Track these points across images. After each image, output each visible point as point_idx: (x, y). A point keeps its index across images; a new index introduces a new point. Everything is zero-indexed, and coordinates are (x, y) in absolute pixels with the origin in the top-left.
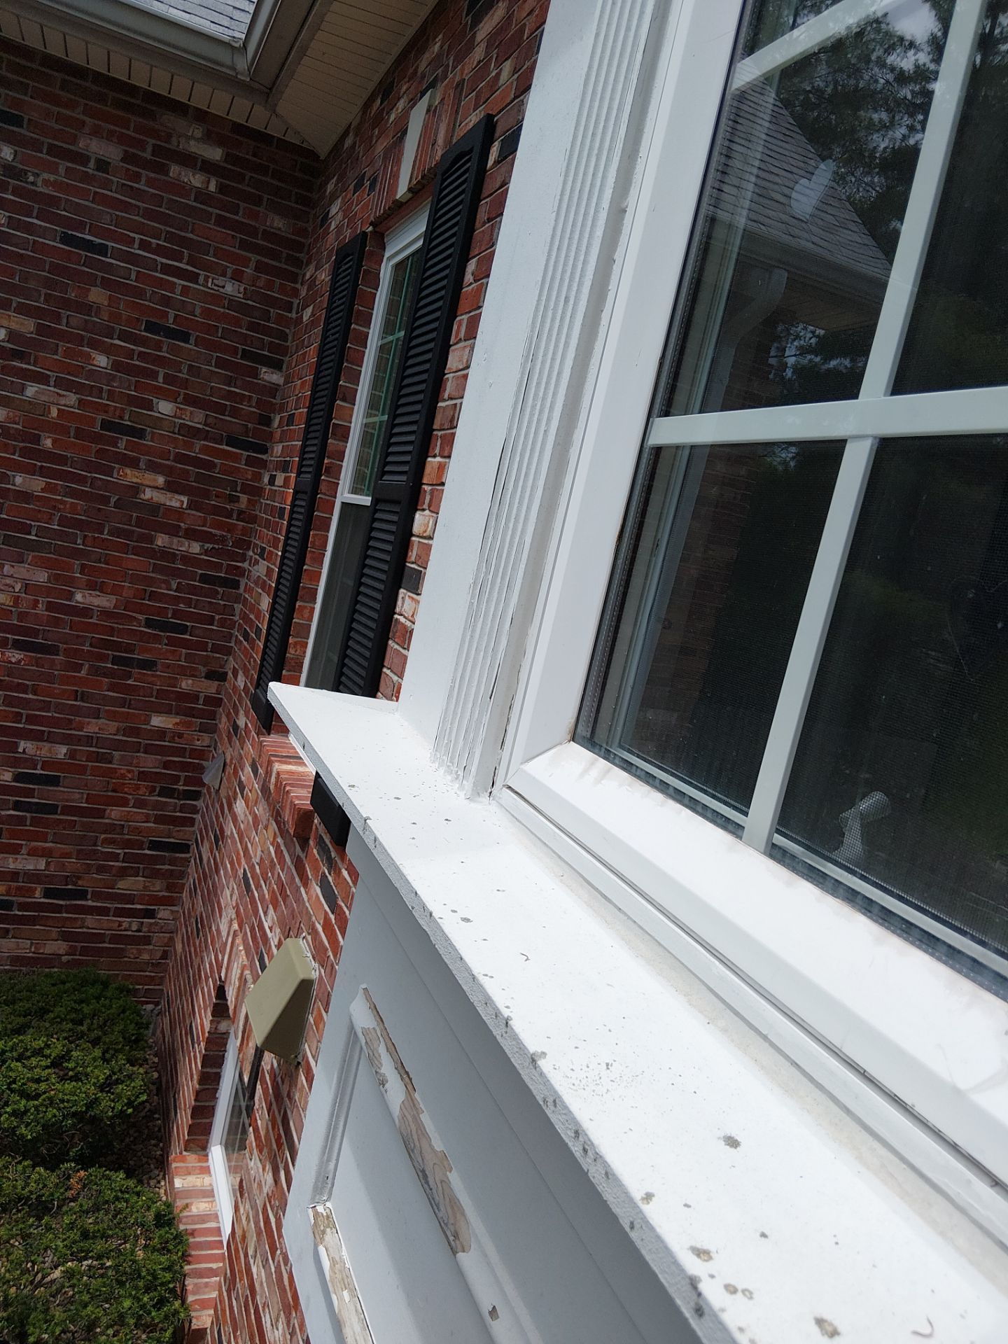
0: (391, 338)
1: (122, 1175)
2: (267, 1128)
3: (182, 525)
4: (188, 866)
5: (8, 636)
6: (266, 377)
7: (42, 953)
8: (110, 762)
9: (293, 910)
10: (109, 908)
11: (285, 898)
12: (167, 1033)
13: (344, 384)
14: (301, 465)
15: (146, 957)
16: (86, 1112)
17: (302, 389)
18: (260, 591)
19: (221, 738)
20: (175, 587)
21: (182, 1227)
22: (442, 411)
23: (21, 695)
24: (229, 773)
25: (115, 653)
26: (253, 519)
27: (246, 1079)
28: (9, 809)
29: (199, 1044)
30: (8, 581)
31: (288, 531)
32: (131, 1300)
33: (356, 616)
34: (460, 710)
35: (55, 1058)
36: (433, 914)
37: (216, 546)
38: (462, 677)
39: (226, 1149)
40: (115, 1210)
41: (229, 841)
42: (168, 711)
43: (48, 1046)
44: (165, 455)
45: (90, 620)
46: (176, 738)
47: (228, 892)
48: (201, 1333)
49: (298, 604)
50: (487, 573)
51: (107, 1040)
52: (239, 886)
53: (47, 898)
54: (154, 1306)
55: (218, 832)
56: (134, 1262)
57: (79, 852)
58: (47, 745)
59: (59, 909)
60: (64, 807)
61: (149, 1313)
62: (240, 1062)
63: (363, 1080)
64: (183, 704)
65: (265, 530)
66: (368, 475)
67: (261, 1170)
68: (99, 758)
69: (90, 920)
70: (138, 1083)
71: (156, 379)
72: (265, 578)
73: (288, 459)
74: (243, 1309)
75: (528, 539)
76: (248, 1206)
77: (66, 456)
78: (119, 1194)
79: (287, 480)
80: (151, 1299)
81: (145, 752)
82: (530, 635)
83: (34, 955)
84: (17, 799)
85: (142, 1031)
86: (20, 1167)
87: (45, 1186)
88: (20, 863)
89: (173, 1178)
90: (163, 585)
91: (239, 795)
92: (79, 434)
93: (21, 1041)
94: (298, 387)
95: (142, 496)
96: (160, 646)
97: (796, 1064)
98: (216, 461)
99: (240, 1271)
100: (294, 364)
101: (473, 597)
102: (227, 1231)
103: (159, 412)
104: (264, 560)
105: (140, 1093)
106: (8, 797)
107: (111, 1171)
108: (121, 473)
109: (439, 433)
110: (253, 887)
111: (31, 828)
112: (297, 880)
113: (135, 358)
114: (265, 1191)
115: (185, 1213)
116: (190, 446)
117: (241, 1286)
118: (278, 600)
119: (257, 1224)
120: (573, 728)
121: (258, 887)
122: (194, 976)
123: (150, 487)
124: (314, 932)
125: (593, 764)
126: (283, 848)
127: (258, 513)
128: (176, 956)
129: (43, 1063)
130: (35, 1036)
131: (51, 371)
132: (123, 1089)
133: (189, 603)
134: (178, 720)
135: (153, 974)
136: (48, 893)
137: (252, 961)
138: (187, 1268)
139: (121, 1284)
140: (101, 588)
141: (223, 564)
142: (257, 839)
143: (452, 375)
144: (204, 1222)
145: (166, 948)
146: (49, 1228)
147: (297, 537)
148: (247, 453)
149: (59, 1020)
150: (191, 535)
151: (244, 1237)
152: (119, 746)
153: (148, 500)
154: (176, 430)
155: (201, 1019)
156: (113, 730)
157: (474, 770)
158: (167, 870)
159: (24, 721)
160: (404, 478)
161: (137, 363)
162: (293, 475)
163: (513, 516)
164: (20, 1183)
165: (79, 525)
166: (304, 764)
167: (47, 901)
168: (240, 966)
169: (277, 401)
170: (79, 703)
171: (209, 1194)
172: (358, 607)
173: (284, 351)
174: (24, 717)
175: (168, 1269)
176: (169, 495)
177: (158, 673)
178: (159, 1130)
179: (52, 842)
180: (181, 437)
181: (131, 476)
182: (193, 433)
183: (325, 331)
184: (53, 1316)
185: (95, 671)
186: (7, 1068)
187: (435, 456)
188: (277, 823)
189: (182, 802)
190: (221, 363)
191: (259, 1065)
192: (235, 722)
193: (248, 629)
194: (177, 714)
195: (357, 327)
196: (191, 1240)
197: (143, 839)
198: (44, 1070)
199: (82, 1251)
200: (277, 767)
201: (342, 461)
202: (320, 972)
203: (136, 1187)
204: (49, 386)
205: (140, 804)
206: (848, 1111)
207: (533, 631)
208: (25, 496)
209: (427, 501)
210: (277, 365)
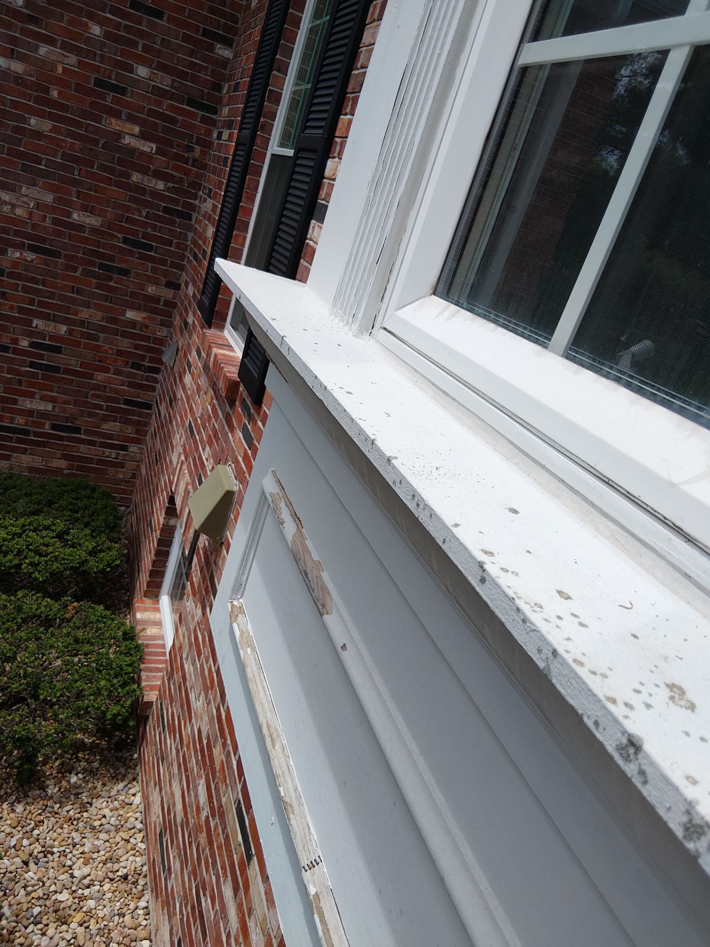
0: (318, 22)
1: (102, 607)
2: (200, 583)
3: (151, 166)
4: (151, 419)
5: (25, 241)
6: (220, 52)
7: (50, 467)
8: (97, 341)
9: (223, 447)
10: (96, 441)
11: (217, 439)
12: (134, 526)
13: (280, 58)
14: (242, 123)
15: (121, 476)
16: (79, 568)
17: (247, 63)
18: (207, 222)
19: (175, 330)
20: (144, 215)
21: (140, 642)
22: (355, 77)
23: (34, 286)
24: (181, 356)
25: (101, 261)
26: (204, 167)
27: (187, 552)
28: (26, 367)
29: (156, 532)
30: (25, 199)
31: (230, 176)
32: (105, 680)
33: (278, 240)
34: (353, 276)
35: (59, 532)
36: (328, 388)
37: (176, 186)
38: (357, 252)
39: (171, 598)
40: (97, 628)
41: (180, 402)
42: (138, 308)
43: (54, 525)
44: (141, 109)
45: (83, 234)
46: (144, 328)
47: (178, 436)
48: (150, 704)
49: (235, 232)
50: (383, 170)
51: (94, 524)
52: (186, 432)
53: (53, 430)
54: (120, 686)
55: (172, 396)
56: (108, 659)
57: (75, 401)
58: (53, 324)
59: (61, 438)
60: (64, 369)
61: (117, 689)
62: (183, 542)
63: (269, 526)
64: (149, 304)
65: (213, 176)
66: (293, 133)
67: (194, 607)
68: (89, 336)
69: (83, 448)
70: (114, 553)
71: (136, 47)
72: (211, 213)
73: (233, 118)
74: (178, 690)
75: (417, 140)
76: (184, 629)
77: (68, 105)
78: (100, 618)
79: (231, 135)
80: (119, 682)
81: (122, 336)
82: (411, 217)
83: (45, 467)
84: (32, 360)
85: (117, 521)
86: (34, 597)
87: (51, 610)
88: (35, 404)
89: (136, 612)
90: (136, 213)
91: (188, 371)
92: (78, 88)
93: (36, 520)
94: (244, 60)
95: (122, 141)
96: (133, 259)
97: (563, 481)
98: (178, 117)
99: (177, 668)
100: (242, 42)
101: (370, 192)
102: (169, 644)
103: (138, 75)
104: (211, 198)
105: (116, 559)
106: (26, 358)
107: (95, 604)
108: (108, 122)
109: (351, 96)
110: (195, 432)
111: (42, 382)
112: (226, 428)
113: (122, 29)
114: (196, 619)
115: (143, 634)
116: (159, 104)
117: (177, 677)
118: (220, 229)
119: (189, 639)
120: (435, 285)
121: (199, 432)
122: (153, 489)
123: (129, 134)
124: (236, 462)
125: (446, 308)
126: (217, 407)
127: (207, 162)
128: (141, 477)
129: (51, 535)
130: (45, 517)
131: (58, 36)
132: (104, 556)
133: (154, 228)
134: (145, 316)
135: (125, 488)
136: (54, 427)
137: (194, 481)
138: (142, 666)
139: (100, 671)
140: (90, 210)
141: (180, 200)
142: (199, 401)
143: (365, 48)
144: (154, 640)
145: (134, 472)
146: (53, 635)
147: (236, 180)
148: (202, 113)
149: (62, 509)
150: (158, 175)
151: (180, 648)
152: (103, 329)
153: (127, 145)
154: (150, 91)
155: (158, 516)
156: (99, 318)
157: (360, 316)
158: (136, 420)
159: (36, 304)
160: (321, 131)
161: (123, 34)
162: (236, 131)
163: (408, 124)
164: (35, 607)
165: (75, 160)
166: (233, 351)
167: (53, 432)
168: (185, 483)
169: (227, 72)
170: (75, 296)
171: (159, 624)
172: (279, 233)
173: (235, 32)
174: (36, 301)
175: (131, 665)
176: (142, 142)
177: (132, 279)
178: (128, 584)
179: (57, 392)
180: (153, 96)
181: (115, 125)
182: (162, 93)
183: (268, 14)
184: (55, 686)
185: (86, 273)
186: (26, 535)
187: (346, 114)
188: (214, 390)
189: (147, 374)
190: (186, 38)
191: (196, 544)
192: (186, 320)
193: (197, 252)
194: (145, 311)
195: (293, 12)
196: (146, 650)
197: (120, 397)
198: (51, 539)
199: (75, 650)
200: (215, 350)
201: (274, 121)
202: (239, 487)
203: (111, 615)
204: (56, 48)
205: (118, 372)
206: (593, 505)
207: (413, 213)
208: (38, 135)
209: (337, 151)
210: (228, 43)
